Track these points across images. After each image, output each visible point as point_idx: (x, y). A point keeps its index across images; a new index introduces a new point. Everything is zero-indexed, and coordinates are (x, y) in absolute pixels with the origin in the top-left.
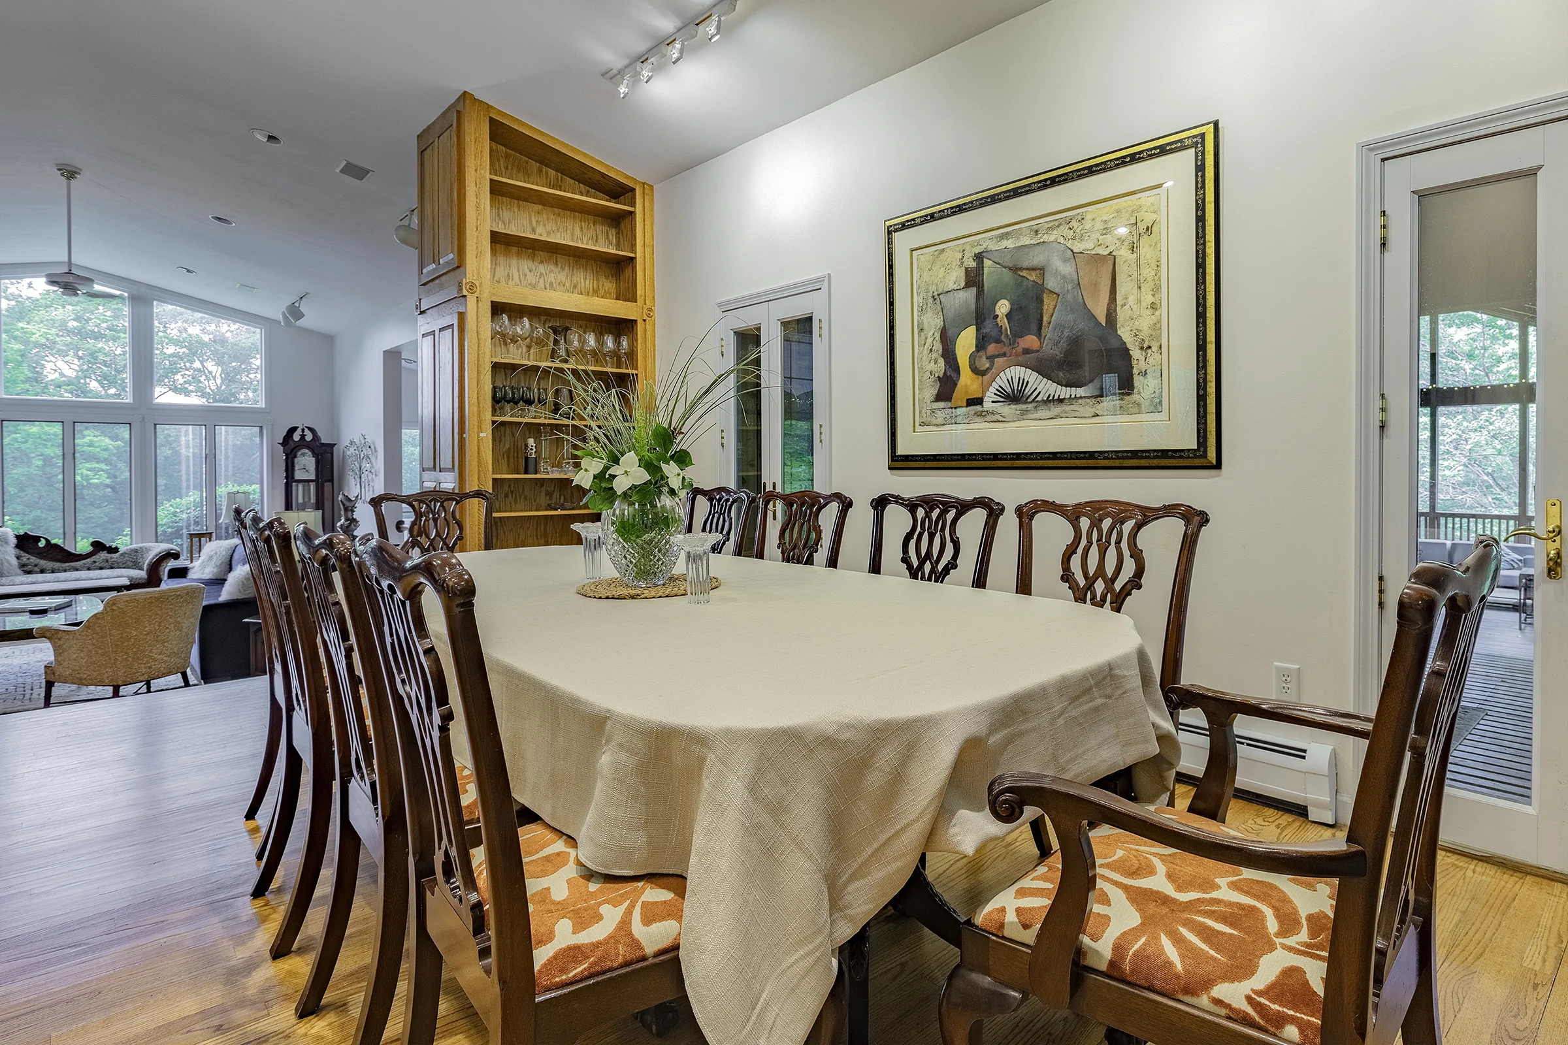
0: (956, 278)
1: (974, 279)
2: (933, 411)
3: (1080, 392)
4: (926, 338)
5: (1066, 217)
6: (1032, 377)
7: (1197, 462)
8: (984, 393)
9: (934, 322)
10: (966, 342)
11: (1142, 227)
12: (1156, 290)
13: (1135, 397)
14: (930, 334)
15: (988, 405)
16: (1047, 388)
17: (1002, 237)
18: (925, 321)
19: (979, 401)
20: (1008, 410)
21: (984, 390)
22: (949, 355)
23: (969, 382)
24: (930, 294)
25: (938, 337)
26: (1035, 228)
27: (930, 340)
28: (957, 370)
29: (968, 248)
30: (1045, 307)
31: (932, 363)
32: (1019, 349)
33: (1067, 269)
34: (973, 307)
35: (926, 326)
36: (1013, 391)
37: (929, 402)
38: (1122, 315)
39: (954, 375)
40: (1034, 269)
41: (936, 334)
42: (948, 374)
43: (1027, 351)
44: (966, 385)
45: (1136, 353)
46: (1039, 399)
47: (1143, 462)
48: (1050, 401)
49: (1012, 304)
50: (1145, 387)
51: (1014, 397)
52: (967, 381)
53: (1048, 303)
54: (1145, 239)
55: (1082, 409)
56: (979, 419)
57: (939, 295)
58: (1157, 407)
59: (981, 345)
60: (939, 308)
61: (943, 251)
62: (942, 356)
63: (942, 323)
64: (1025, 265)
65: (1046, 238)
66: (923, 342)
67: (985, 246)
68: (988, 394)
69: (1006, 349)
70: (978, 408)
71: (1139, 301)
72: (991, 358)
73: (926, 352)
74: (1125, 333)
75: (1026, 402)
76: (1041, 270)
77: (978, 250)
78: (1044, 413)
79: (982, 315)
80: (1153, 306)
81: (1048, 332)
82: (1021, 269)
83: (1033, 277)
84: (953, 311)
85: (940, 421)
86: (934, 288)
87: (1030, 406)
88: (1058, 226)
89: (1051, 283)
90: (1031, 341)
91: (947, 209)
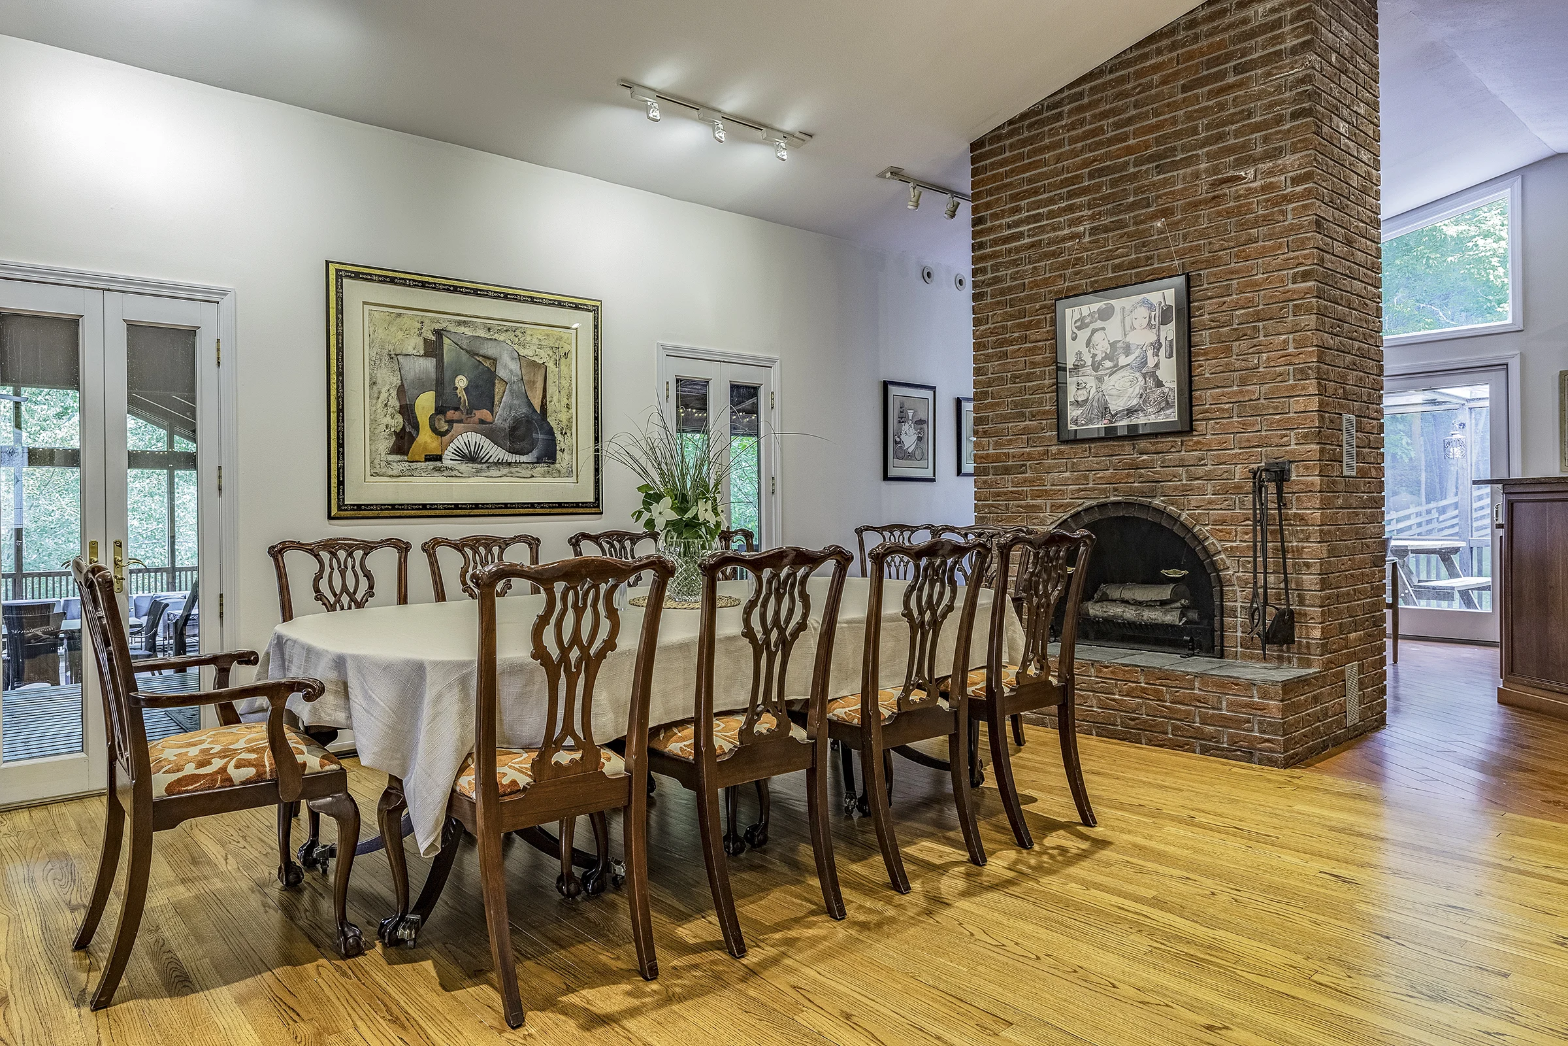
0: (414, 344)
1: (433, 349)
2: (389, 463)
3: (523, 458)
4: (380, 393)
5: (513, 327)
6: (486, 443)
7: (593, 510)
8: (442, 451)
9: (389, 380)
10: (425, 404)
11: (562, 352)
12: (569, 396)
13: (557, 466)
14: (385, 389)
15: (447, 462)
16: (497, 453)
17: (460, 323)
18: (379, 375)
19: (439, 458)
20: (465, 467)
21: (444, 448)
22: (407, 411)
23: (429, 440)
24: (386, 352)
25: (394, 394)
26: (489, 326)
27: (384, 396)
28: (416, 426)
29: (427, 322)
30: (497, 390)
31: (388, 418)
32: (476, 419)
33: (514, 366)
34: (433, 375)
35: (379, 381)
36: (470, 452)
37: (383, 455)
38: (550, 408)
39: (413, 432)
40: (488, 358)
41: (391, 391)
42: (408, 430)
43: (482, 422)
44: (426, 442)
45: (558, 436)
46: (491, 460)
47: (564, 511)
48: (499, 464)
49: (470, 382)
50: (563, 460)
51: (471, 457)
52: (426, 439)
53: (498, 388)
54: (563, 360)
55: (523, 471)
56: (436, 474)
57: (397, 355)
58: (569, 474)
59: (440, 410)
60: (396, 367)
61: (400, 315)
62: (400, 412)
63: (399, 382)
64: (482, 352)
65: (496, 336)
66: (376, 395)
67: (444, 325)
68: (446, 452)
69: (464, 417)
70: (438, 464)
71: (559, 401)
72: (451, 422)
73: (379, 405)
74: (551, 420)
75: (480, 463)
76: (495, 361)
77: (437, 326)
78: (494, 472)
79: (441, 384)
80: (568, 407)
81: (500, 411)
82: (477, 355)
83: (487, 364)
84: (412, 374)
85: (395, 472)
86: (391, 347)
87: (484, 466)
88: (506, 331)
89: (501, 373)
90: (484, 414)
91: (410, 280)
